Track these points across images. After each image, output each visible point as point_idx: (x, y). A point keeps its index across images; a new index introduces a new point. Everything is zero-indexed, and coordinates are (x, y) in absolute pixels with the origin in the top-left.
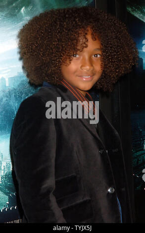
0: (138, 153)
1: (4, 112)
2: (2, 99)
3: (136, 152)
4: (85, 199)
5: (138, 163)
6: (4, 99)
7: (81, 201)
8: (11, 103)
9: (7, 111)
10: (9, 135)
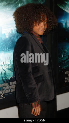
0: (60, 58)
1: (12, 42)
2: (11, 37)
3: (59, 58)
4: (41, 74)
5: (60, 61)
6: (12, 37)
7: (40, 75)
8: (15, 39)
9: (13, 42)
10: (13, 50)
